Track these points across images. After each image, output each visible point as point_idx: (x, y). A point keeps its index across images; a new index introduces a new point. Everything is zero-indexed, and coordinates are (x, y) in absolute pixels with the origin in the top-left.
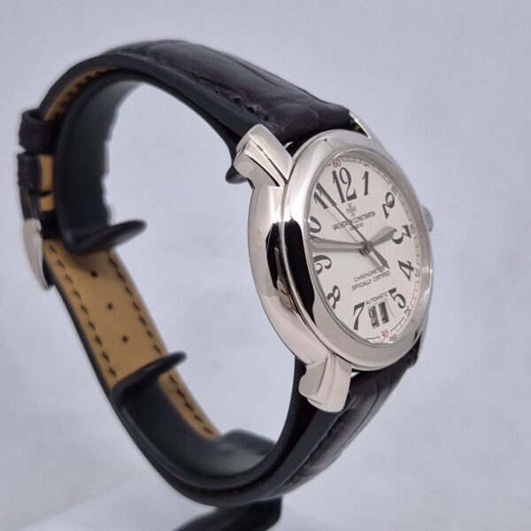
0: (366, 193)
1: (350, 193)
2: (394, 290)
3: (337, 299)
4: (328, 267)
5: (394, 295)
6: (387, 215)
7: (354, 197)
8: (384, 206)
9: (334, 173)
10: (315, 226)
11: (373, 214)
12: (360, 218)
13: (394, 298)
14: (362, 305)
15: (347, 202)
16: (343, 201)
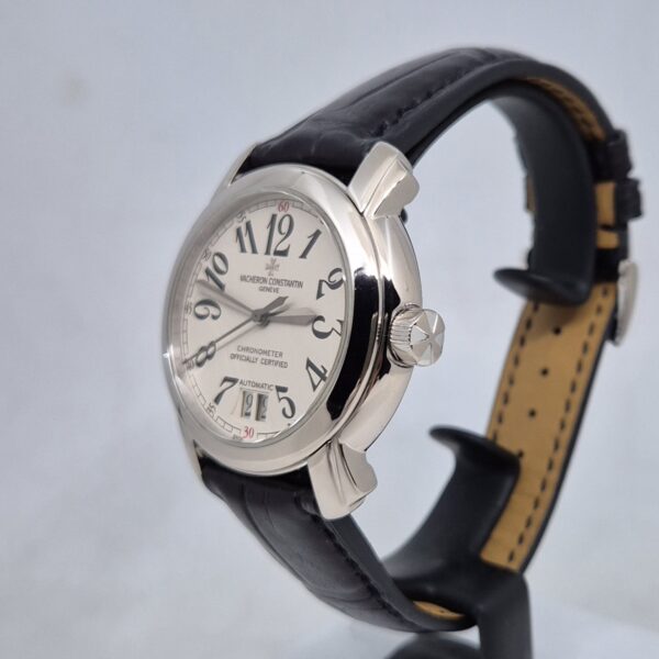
0: (304, 256)
1: (282, 248)
2: (284, 390)
3: (209, 357)
4: (215, 318)
5: (282, 395)
6: (320, 295)
7: (284, 253)
8: (321, 282)
9: (274, 217)
10: (221, 266)
11: (300, 284)
12: (278, 282)
13: (280, 400)
14: (234, 381)
15: (272, 256)
16: (267, 252)
